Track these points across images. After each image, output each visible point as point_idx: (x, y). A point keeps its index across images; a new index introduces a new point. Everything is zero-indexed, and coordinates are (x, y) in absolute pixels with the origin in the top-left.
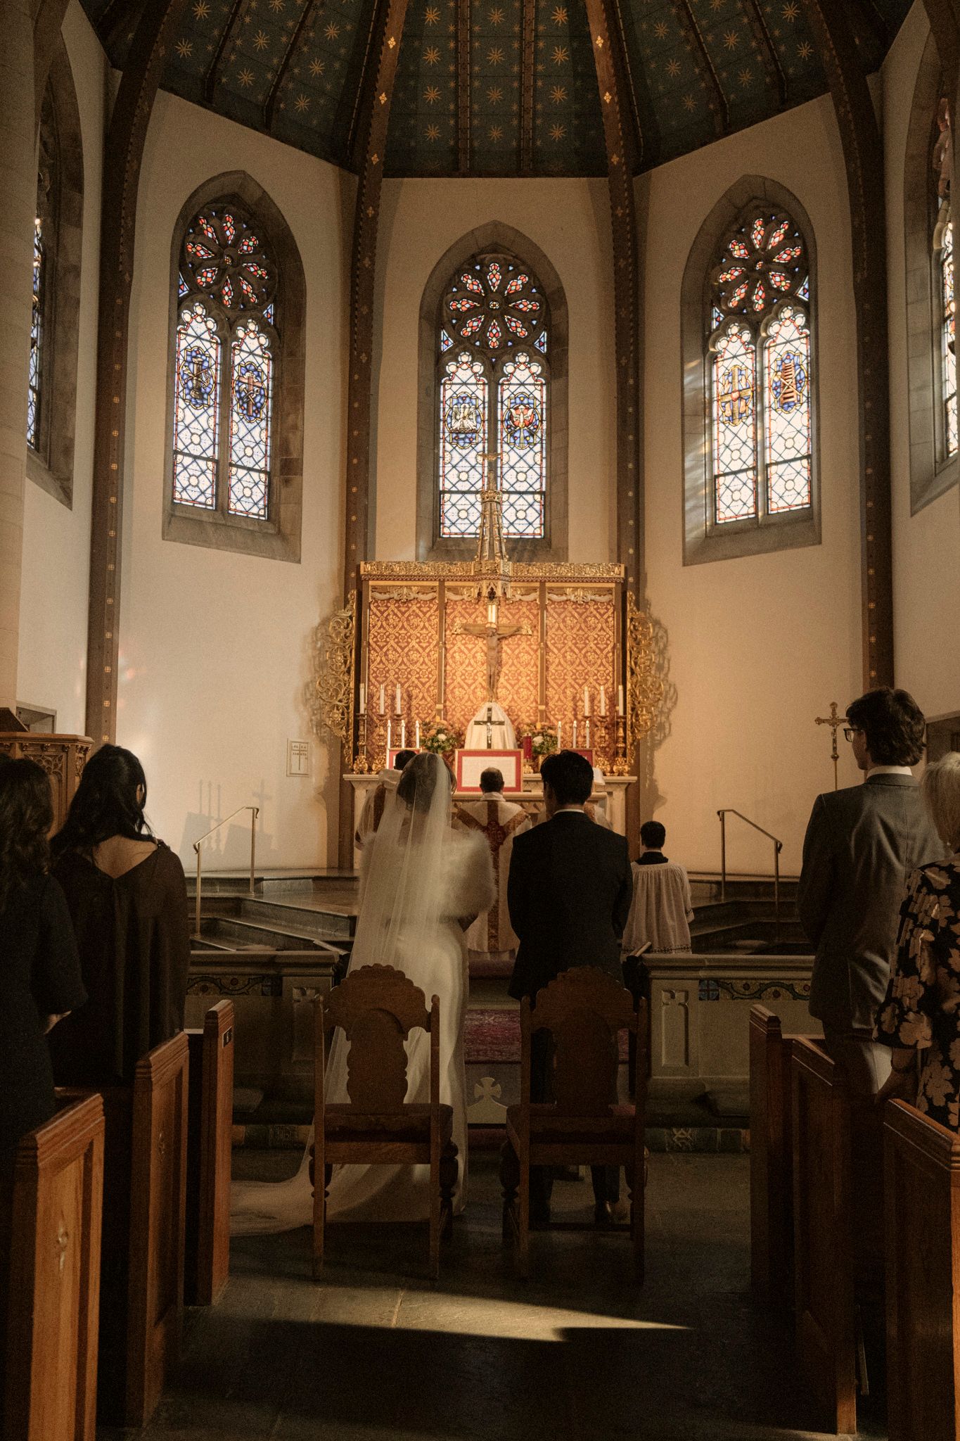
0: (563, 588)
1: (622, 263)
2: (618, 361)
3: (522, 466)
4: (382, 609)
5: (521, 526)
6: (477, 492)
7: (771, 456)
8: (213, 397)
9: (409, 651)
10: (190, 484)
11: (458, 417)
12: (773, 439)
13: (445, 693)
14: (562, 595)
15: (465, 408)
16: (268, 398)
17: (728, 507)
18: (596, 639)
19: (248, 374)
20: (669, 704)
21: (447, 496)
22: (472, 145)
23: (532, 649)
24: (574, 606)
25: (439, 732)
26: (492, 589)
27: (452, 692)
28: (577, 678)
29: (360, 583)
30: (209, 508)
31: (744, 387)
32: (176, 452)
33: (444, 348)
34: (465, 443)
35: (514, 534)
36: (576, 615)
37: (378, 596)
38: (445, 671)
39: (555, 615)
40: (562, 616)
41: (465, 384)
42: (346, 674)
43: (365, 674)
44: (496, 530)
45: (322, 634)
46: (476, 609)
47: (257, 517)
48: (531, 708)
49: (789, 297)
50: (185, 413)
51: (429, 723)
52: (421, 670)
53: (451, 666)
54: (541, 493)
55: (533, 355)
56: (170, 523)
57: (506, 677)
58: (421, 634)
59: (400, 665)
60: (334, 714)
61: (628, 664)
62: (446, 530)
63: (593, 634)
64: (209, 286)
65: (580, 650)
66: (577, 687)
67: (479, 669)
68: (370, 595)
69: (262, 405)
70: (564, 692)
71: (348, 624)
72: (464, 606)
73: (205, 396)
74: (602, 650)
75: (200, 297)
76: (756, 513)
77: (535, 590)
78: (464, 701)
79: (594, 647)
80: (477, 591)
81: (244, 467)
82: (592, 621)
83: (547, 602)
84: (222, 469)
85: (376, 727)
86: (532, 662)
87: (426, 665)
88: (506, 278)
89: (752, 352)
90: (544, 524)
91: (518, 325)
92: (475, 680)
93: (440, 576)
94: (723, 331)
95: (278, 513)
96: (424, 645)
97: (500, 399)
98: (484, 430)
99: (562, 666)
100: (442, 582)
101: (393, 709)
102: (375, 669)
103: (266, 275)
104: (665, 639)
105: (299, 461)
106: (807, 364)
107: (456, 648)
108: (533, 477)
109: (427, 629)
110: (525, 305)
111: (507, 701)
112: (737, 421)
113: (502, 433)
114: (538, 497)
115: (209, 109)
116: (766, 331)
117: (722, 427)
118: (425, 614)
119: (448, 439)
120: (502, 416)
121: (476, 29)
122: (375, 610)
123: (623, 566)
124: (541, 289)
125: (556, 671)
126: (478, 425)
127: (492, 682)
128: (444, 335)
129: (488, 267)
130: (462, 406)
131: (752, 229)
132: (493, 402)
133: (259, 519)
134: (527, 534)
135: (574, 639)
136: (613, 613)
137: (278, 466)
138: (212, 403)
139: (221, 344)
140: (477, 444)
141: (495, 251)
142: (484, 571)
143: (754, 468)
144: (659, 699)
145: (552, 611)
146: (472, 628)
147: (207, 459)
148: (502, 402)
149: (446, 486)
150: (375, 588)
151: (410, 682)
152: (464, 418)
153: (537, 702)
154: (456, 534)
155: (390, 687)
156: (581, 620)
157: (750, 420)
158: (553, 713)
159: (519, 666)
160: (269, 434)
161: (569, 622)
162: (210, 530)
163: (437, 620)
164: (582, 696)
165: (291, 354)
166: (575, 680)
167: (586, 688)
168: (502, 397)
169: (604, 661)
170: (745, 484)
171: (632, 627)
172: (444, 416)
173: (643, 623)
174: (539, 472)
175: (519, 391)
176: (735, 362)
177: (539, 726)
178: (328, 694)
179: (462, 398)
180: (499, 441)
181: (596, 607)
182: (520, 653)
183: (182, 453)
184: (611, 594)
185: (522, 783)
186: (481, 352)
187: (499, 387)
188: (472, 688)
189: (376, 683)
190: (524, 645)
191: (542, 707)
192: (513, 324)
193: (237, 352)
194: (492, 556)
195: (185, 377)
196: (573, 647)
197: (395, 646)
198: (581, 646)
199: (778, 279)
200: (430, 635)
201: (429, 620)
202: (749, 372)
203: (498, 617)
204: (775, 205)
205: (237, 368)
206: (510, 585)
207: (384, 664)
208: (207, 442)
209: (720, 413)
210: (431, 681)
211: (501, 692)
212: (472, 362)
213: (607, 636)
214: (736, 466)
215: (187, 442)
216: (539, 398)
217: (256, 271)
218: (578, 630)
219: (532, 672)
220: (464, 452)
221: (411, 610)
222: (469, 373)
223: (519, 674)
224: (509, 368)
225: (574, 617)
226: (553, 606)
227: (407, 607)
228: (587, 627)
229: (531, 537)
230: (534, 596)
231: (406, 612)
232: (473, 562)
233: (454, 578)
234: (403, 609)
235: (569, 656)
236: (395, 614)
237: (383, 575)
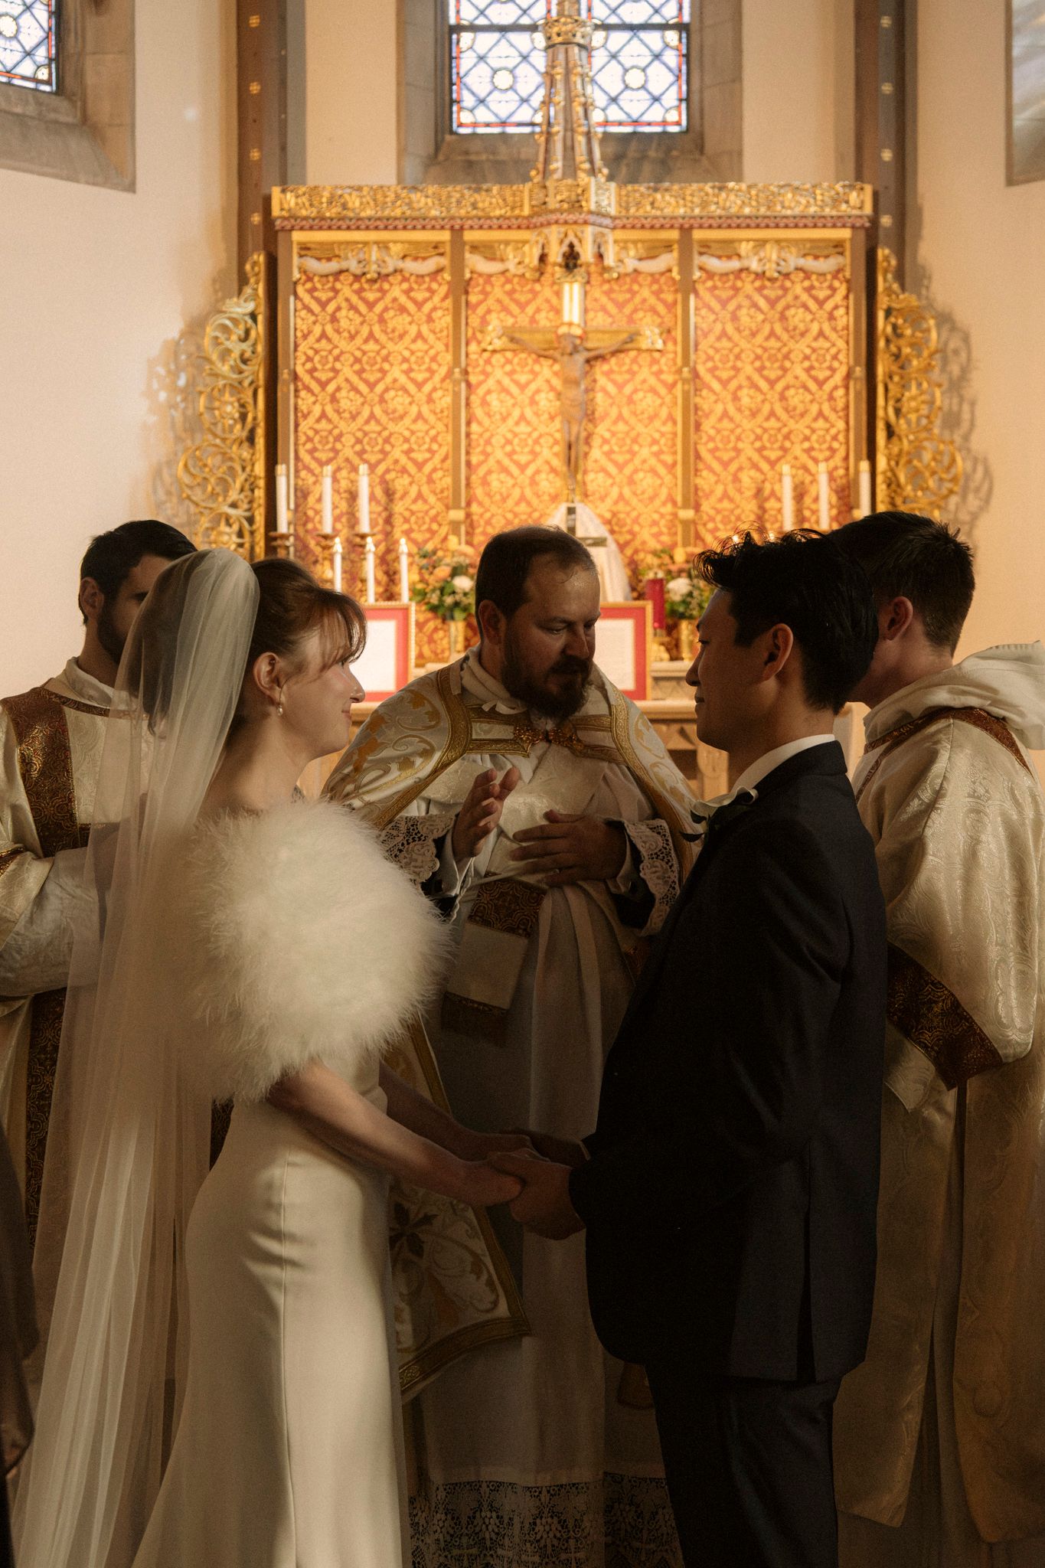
0: (732, 241)
4: (324, 296)
5: (635, 105)
6: (533, 28)
9: (387, 390)
13: (468, 485)
14: (729, 257)
18: (807, 358)
20: (973, 502)
21: (466, 38)
23: (664, 383)
24: (758, 284)
25: (456, 571)
26: (571, 246)
27: (485, 482)
28: (763, 448)
29: (272, 236)
35: (620, 124)
36: (762, 303)
37: (312, 264)
38: (468, 435)
39: (714, 304)
40: (731, 306)
42: (246, 445)
43: (288, 444)
44: (580, 110)
45: (189, 356)
46: (535, 294)
47: (31, 85)
48: (662, 516)
51: (434, 552)
52: (413, 433)
53: (480, 423)
54: (680, 27)
57: (606, 448)
58: (413, 353)
59: (367, 422)
60: (221, 533)
61: (880, 413)
62: (465, 117)
63: (801, 347)
65: (772, 383)
66: (765, 466)
67: (542, 429)
68: (295, 266)
70: (736, 479)
71: (247, 332)
72: (508, 287)
74: (820, 384)
77: (668, 247)
78: (510, 503)
79: (803, 376)
80: (536, 252)
82: (797, 316)
83: (697, 274)
85: (316, 562)
86: (664, 413)
87: (426, 421)
90: (688, 100)
92: (534, 454)
93: (452, 218)
95: (80, 74)
96: (420, 377)
99: (731, 420)
100: (457, 232)
101: (353, 519)
102: (311, 433)
104: (964, 355)
107: (491, 383)
109: (425, 341)
111: (609, 501)
114: (672, 36)
118: (419, 305)
123: (868, 189)
125: (718, 431)
127: (573, 457)
133: (36, 90)
134: (649, 124)
135: (758, 358)
136: (847, 297)
142: (552, 203)
144: (951, 492)
145: (707, 296)
146: (525, 337)
149: (463, 15)
150: (305, 249)
151: (389, 461)
153: (674, 503)
154: (488, 125)
155: (344, 473)
156: (774, 315)
158: (710, 526)
159: (633, 421)
161: (746, 319)
163: (449, 319)
164: (777, 487)
166: (760, 450)
167: (786, 469)
169: (826, 408)
171: (889, 329)
173: (916, 318)
177: (680, 555)
178: (204, 491)
181: (807, 283)
182: (636, 391)
184: (842, 254)
185: (649, 682)
188: (530, 471)
189: (313, 465)
190: (645, 373)
191: (688, 514)
194: (571, 169)
196: (756, 377)
197: (355, 379)
198: (773, 375)
200: (432, 352)
201: (430, 319)
203: (586, 311)
206: (611, 237)
207: (329, 421)
210: (437, 458)
211: (595, 481)
213: (833, 351)
218: (767, 339)
219: (663, 434)
221: (388, 298)
223: (635, 441)
225: (759, 309)
226: (709, 284)
227: (381, 290)
228: (786, 330)
229: (658, 129)
230: (667, 260)
231: (377, 301)
232: (528, 185)
233: (484, 222)
234: (371, 296)
235: (746, 398)
236: (353, 307)
237: (323, 219)
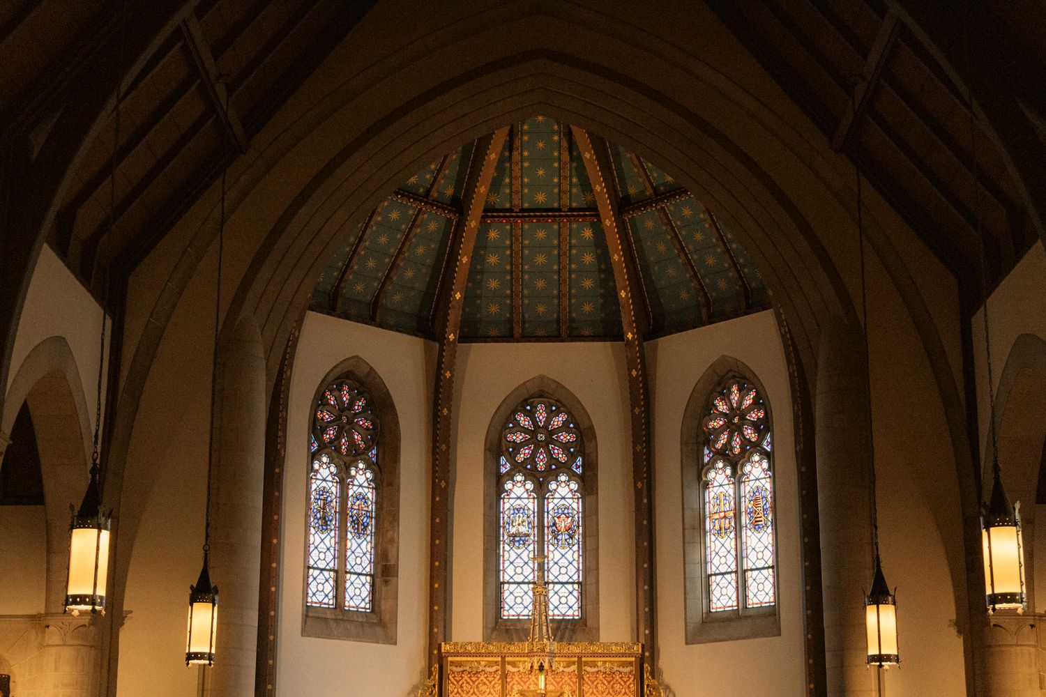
0: (595, 661)
1: (637, 411)
2: (635, 484)
3: (563, 562)
4: (458, 679)
5: (563, 609)
6: (529, 583)
7: (748, 564)
8: (334, 522)
10: (318, 590)
11: (514, 524)
12: (749, 551)
14: (595, 667)
15: (519, 517)
16: (372, 518)
17: (719, 600)
19: (358, 502)
21: (506, 586)
22: (523, 316)
26: (542, 663)
29: (441, 659)
30: (331, 607)
31: (728, 509)
32: (309, 568)
33: (503, 470)
34: (520, 544)
35: (559, 616)
36: (605, 682)
37: (454, 669)
39: (589, 682)
40: (595, 683)
41: (519, 498)
44: (545, 618)
46: (529, 679)
47: (364, 610)
49: (757, 447)
50: (315, 538)
54: (579, 583)
55: (572, 476)
56: (306, 622)
62: (506, 613)
64: (332, 441)
68: (449, 669)
69: (368, 524)
71: (432, 691)
72: (520, 677)
73: (329, 523)
75: (326, 450)
76: (738, 606)
77: (574, 663)
80: (530, 665)
81: (355, 573)
82: (617, 687)
83: (584, 673)
84: (340, 576)
88: (551, 414)
89: (733, 483)
90: (581, 609)
91: (560, 452)
93: (502, 653)
94: (711, 465)
95: (379, 606)
97: (546, 510)
98: (534, 534)
100: (503, 658)
103: (371, 425)
105: (396, 567)
106: (771, 497)
108: (572, 570)
109: (492, 694)
110: (565, 437)
112: (723, 535)
113: (548, 537)
114: (576, 586)
115: (334, 316)
116: (742, 469)
117: (713, 538)
118: (490, 682)
119: (507, 541)
120: (548, 523)
121: (526, 242)
122: (452, 679)
123: (641, 644)
124: (577, 426)
126: (530, 530)
128: (503, 460)
129: (536, 407)
130: (517, 515)
131: (730, 392)
132: (541, 512)
133: (365, 612)
134: (568, 616)
136: (634, 680)
137: (379, 570)
138: (333, 527)
139: (340, 482)
140: (529, 545)
141: (541, 396)
142: (535, 650)
143: (736, 572)
145: (587, 680)
147: (330, 570)
148: (548, 512)
149: (505, 578)
150: (452, 662)
152: (519, 525)
154: (513, 616)
156: (610, 686)
157: (732, 535)
160: (373, 546)
161: (600, 688)
162: (333, 624)
163: (500, 687)
165: (390, 484)
168: (548, 508)
170: (730, 583)
171: (648, 692)
172: (504, 523)
173: (657, 688)
174: (576, 566)
175: (561, 503)
176: (721, 489)
179: (517, 509)
180: (546, 543)
181: (620, 676)
183: (313, 568)
184: (632, 666)
186: (532, 474)
187: (546, 500)
192: (556, 451)
193: (350, 487)
194: (541, 638)
195: (315, 510)
199: (749, 431)
201: (494, 687)
202: (732, 498)
203: (546, 685)
204: (745, 378)
205: (350, 499)
206: (555, 660)
208: (330, 556)
209: (712, 527)
212: (524, 481)
214: (723, 569)
215: (316, 559)
216: (576, 508)
217: (364, 424)
218: (607, 695)
220: (519, 552)
221: (480, 680)
222: (522, 489)
224: (553, 486)
225: (604, 684)
226: (588, 676)
227: (477, 677)
228: (614, 691)
229: (572, 618)
230: (574, 668)
231: (476, 681)
232: (527, 642)
233: (513, 654)
234: (474, 679)
236: (468, 683)
237: (458, 653)
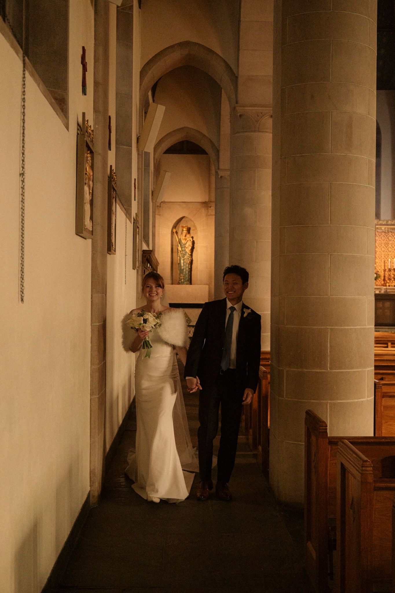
0: (381, 227)
14: (381, 230)
24: (385, 233)
36: (385, 236)
39: (379, 236)
63: (390, 242)
65: (386, 247)
70: (381, 260)
79: (391, 246)
82: (390, 238)
83: (376, 232)
99: (381, 252)
135: (384, 244)
158: (378, 267)
161: (382, 238)
164: (387, 262)
166: (385, 257)
167: (389, 259)
169: (394, 251)
218: (386, 241)
235: (383, 249)
